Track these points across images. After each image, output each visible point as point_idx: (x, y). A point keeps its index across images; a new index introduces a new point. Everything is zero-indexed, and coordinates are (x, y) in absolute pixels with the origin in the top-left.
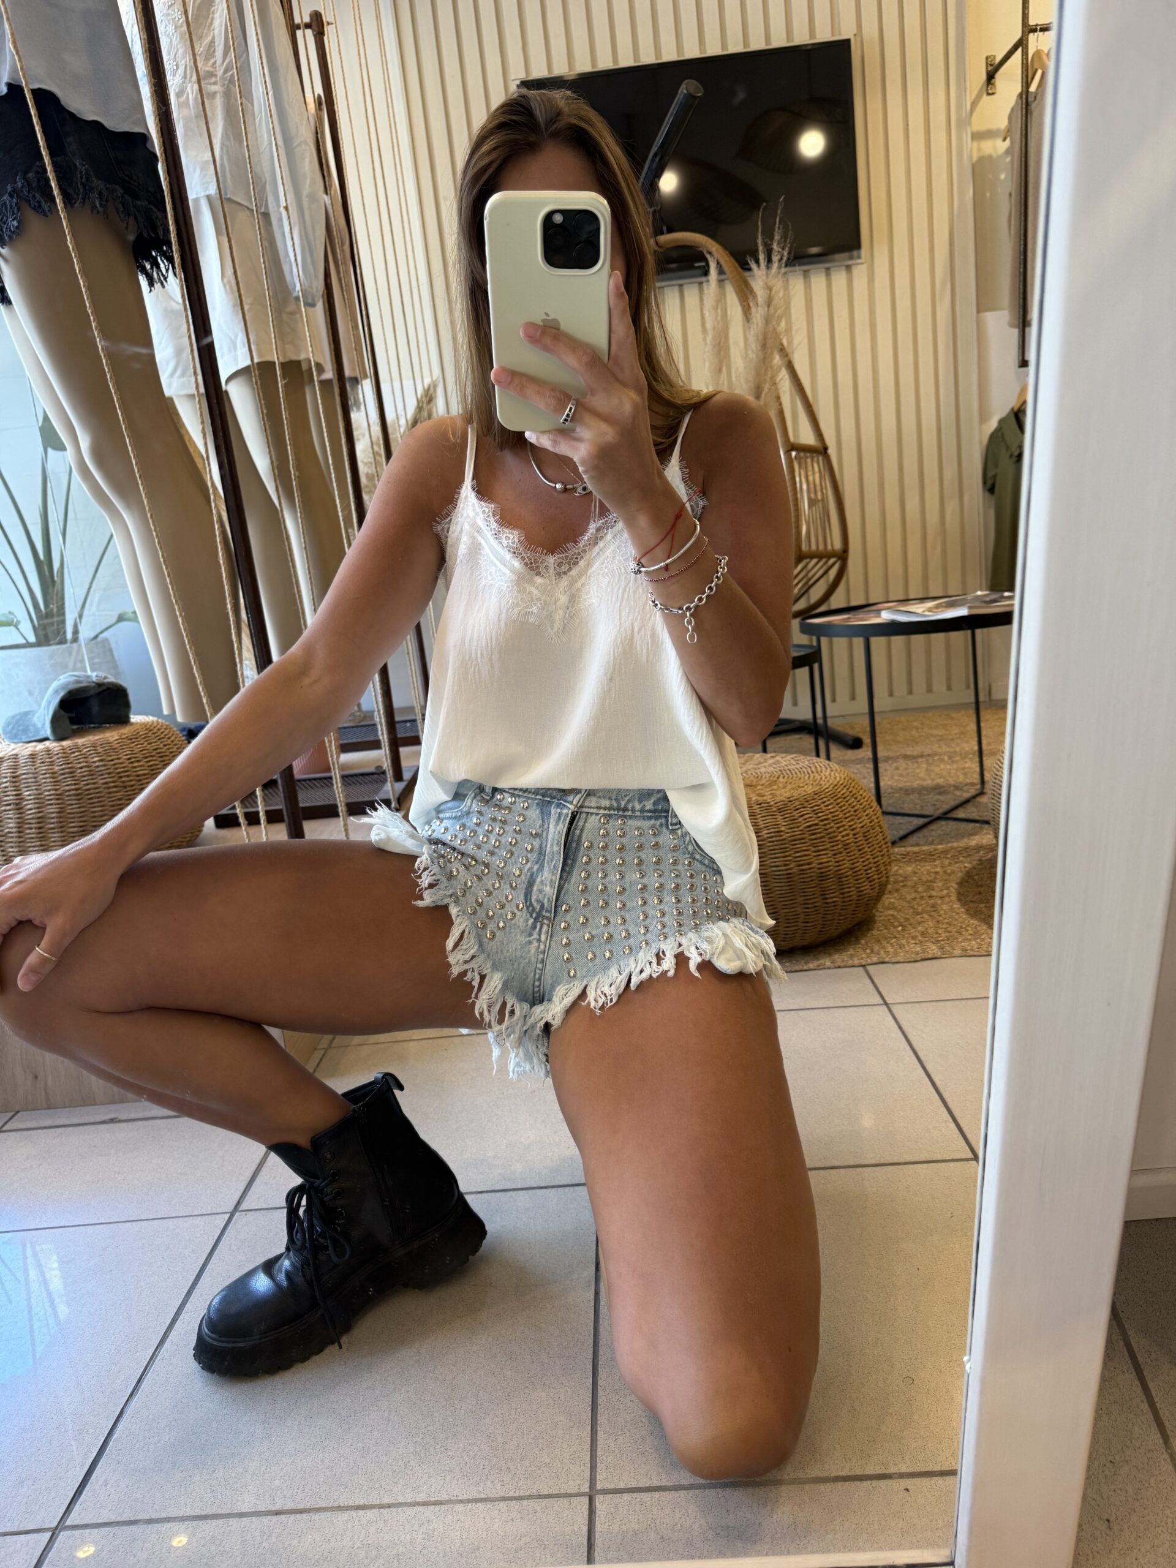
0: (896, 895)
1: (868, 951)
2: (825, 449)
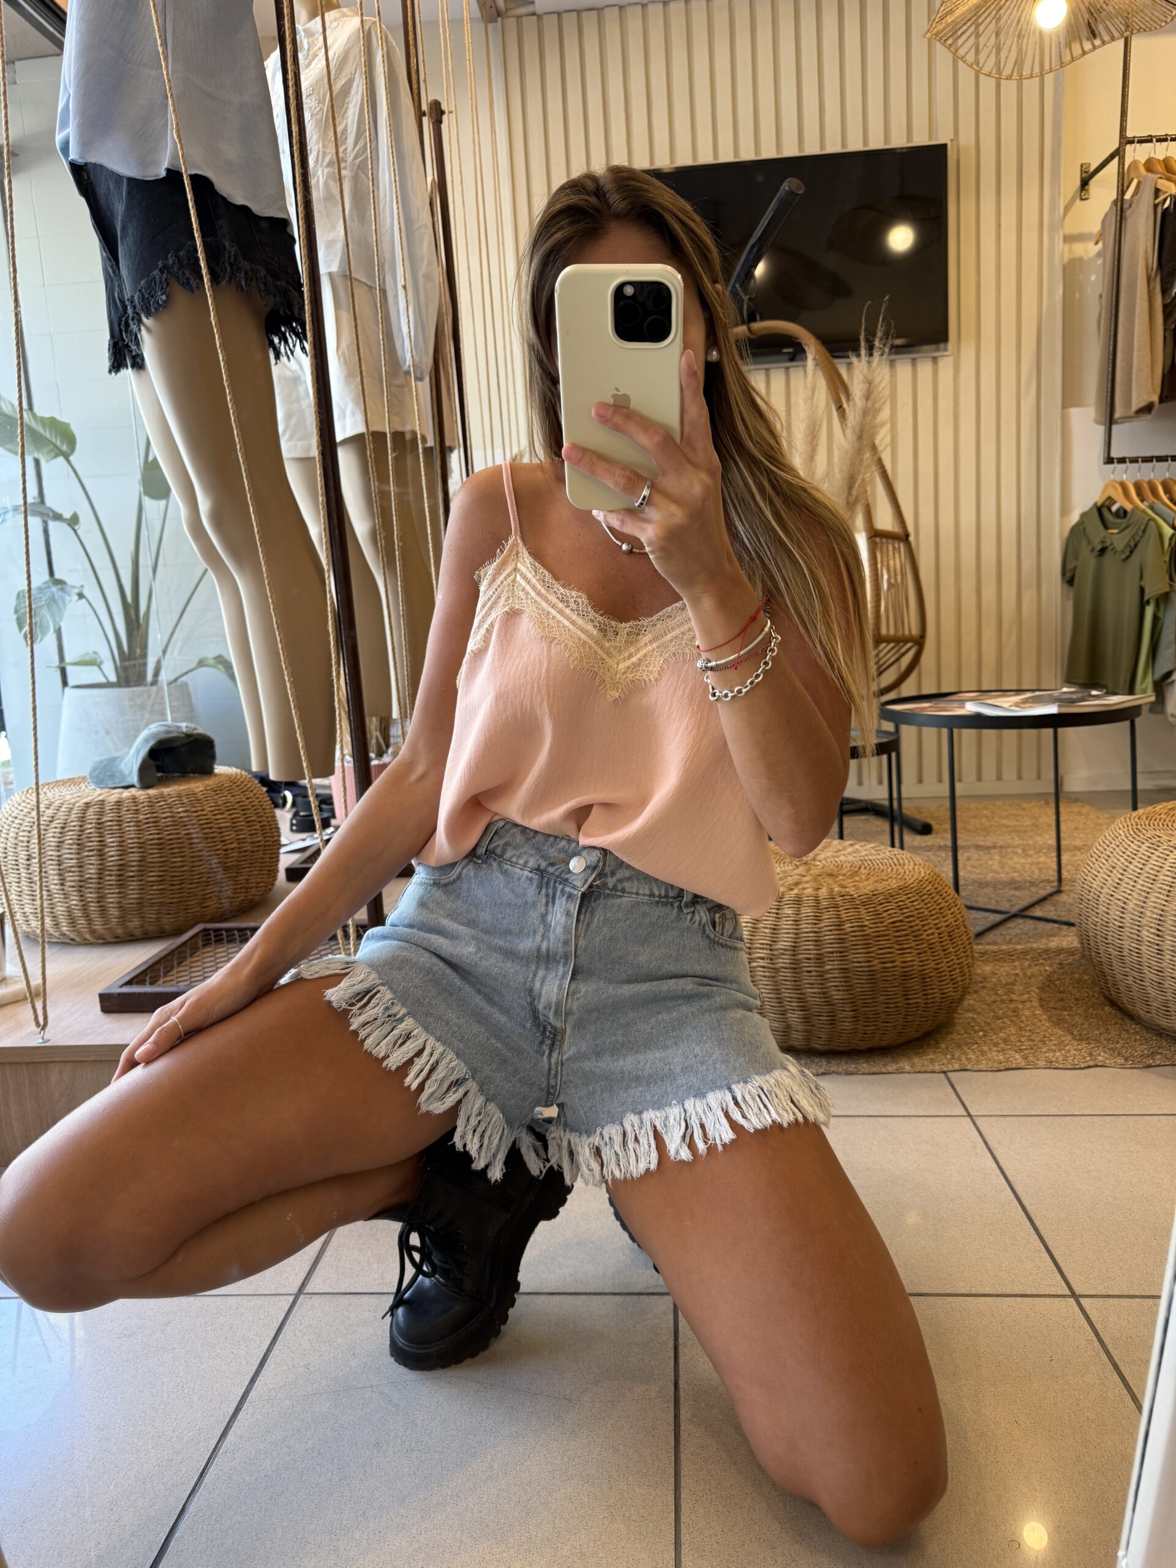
0: (975, 996)
1: (949, 1056)
2: (907, 536)
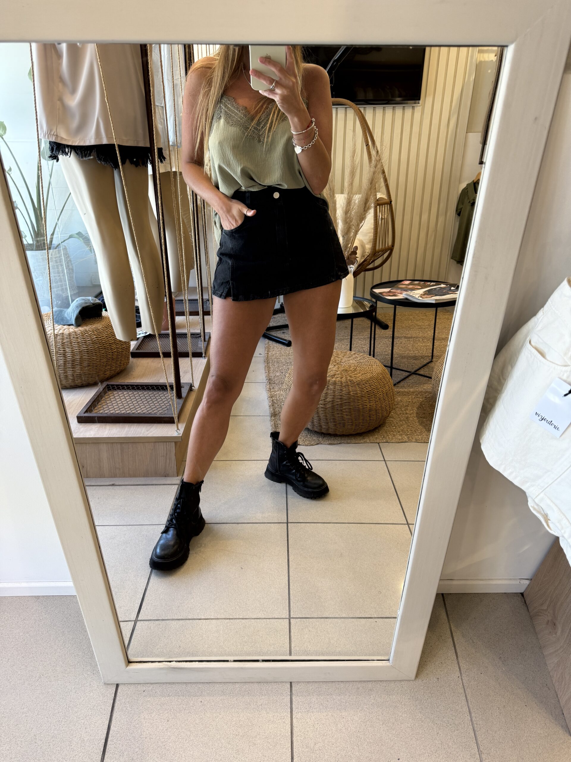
0: (395, 410)
1: (381, 437)
2: (391, 202)
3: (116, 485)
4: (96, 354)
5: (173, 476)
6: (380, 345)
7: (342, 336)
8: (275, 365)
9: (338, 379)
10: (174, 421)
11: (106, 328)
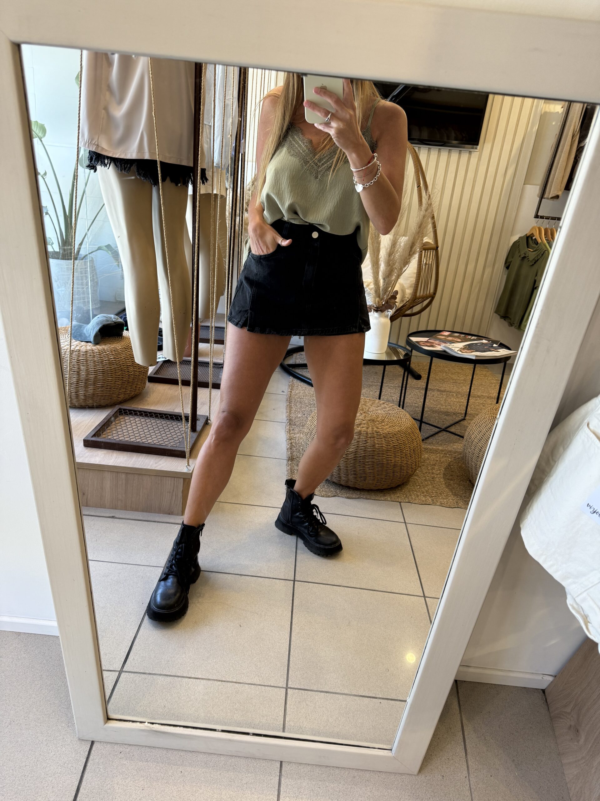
1: (404, 496)
2: (437, 247)
3: (116, 518)
4: (111, 376)
5: (178, 515)
6: (410, 395)
7: (371, 382)
8: (298, 405)
9: (363, 429)
10: (185, 455)
11: (126, 349)
